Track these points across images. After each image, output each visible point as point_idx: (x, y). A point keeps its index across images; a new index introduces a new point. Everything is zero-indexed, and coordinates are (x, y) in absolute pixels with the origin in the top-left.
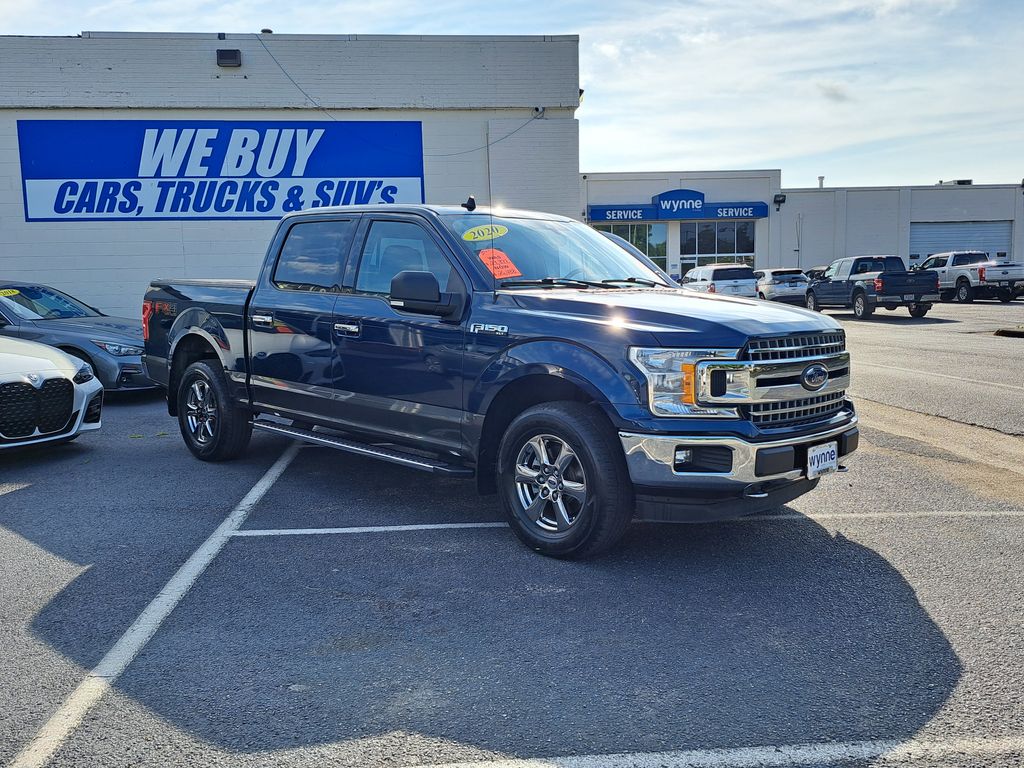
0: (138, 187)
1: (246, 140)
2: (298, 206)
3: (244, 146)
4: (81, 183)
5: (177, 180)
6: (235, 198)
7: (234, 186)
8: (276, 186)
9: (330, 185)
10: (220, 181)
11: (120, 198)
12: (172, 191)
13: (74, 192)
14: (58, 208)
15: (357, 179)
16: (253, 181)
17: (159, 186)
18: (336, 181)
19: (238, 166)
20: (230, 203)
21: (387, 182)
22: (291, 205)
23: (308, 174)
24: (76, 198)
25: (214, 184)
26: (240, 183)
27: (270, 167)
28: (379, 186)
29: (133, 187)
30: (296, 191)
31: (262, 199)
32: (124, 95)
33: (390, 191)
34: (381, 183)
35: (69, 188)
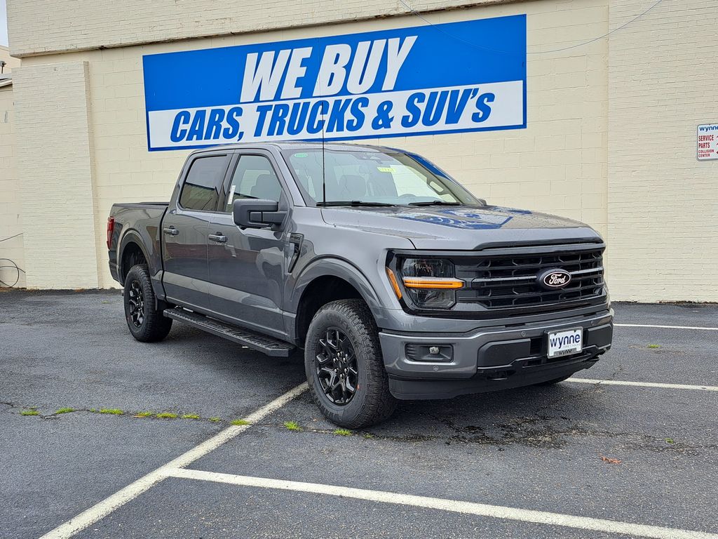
0: (239, 112)
1: (338, 56)
2: (387, 124)
3: (336, 62)
4: (193, 112)
5: (274, 103)
6: (327, 117)
7: (325, 105)
8: (365, 102)
9: (421, 97)
10: (313, 101)
11: (225, 124)
12: (269, 114)
13: (186, 122)
14: (174, 138)
15: (450, 89)
16: (343, 98)
17: (257, 111)
18: (427, 92)
19: (330, 84)
20: (321, 123)
21: (483, 88)
22: (380, 122)
23: (398, 87)
24: (188, 127)
25: (307, 105)
26: (331, 101)
27: (360, 83)
28: (474, 95)
29: (235, 113)
30: (385, 107)
31: (352, 117)
32: (228, 21)
33: (486, 99)
34: (476, 91)
35: (183, 117)
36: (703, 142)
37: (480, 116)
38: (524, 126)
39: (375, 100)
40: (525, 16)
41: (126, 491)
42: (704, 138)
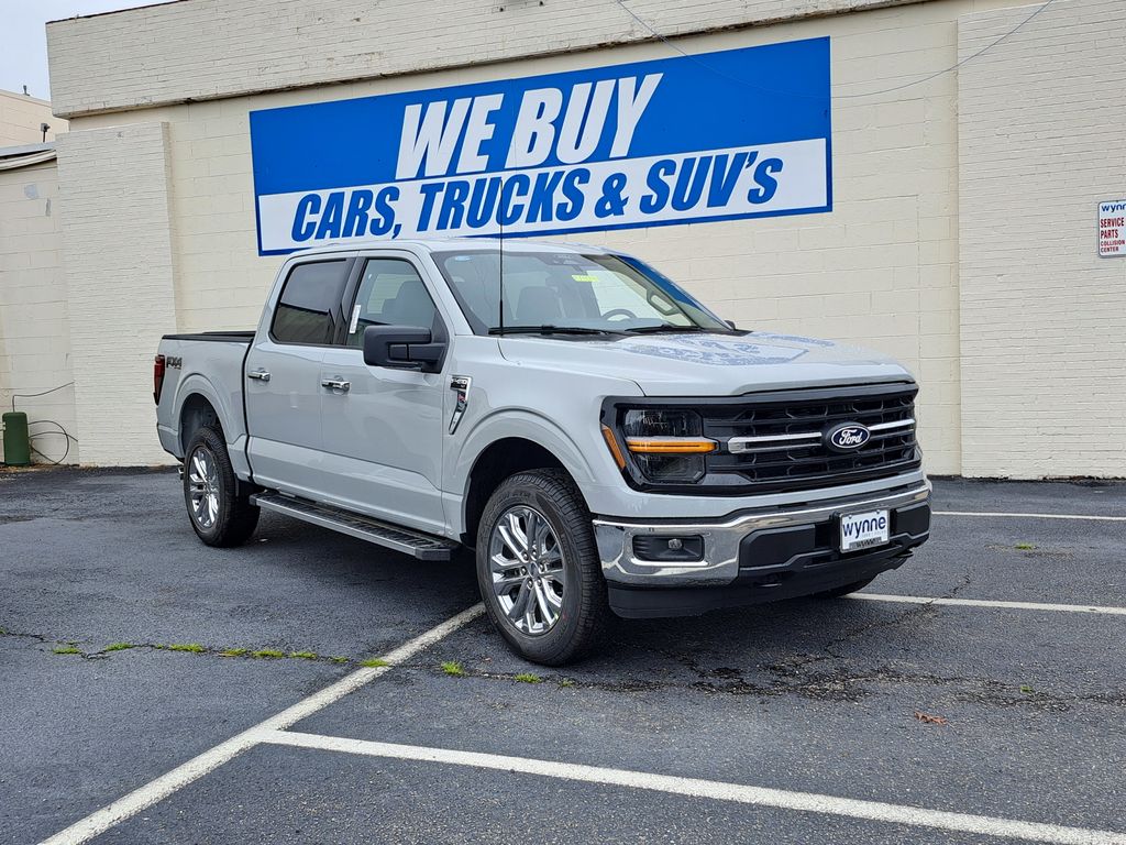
0: (395, 194)
1: (542, 106)
2: (618, 209)
3: (539, 116)
4: (325, 195)
5: (446, 180)
6: (526, 201)
7: (524, 181)
8: (584, 176)
9: (669, 167)
10: (505, 176)
11: (373, 213)
12: (440, 197)
13: (315, 210)
14: (297, 236)
15: (714, 153)
16: (551, 171)
17: (422, 192)
18: (679, 159)
19: (530, 149)
20: (518, 209)
21: (765, 152)
22: (608, 206)
23: (635, 152)
24: (317, 218)
25: (496, 181)
26: (533, 175)
27: (577, 147)
28: (751, 161)
29: (388, 196)
30: (615, 183)
31: (565, 200)
32: (376, 56)
33: (769, 168)
34: (754, 155)
35: (310, 204)
36: (1107, 229)
37: (761, 194)
38: (829, 208)
39: (600, 172)
40: (827, 39)
41: (196, 763)
42: (1110, 222)
